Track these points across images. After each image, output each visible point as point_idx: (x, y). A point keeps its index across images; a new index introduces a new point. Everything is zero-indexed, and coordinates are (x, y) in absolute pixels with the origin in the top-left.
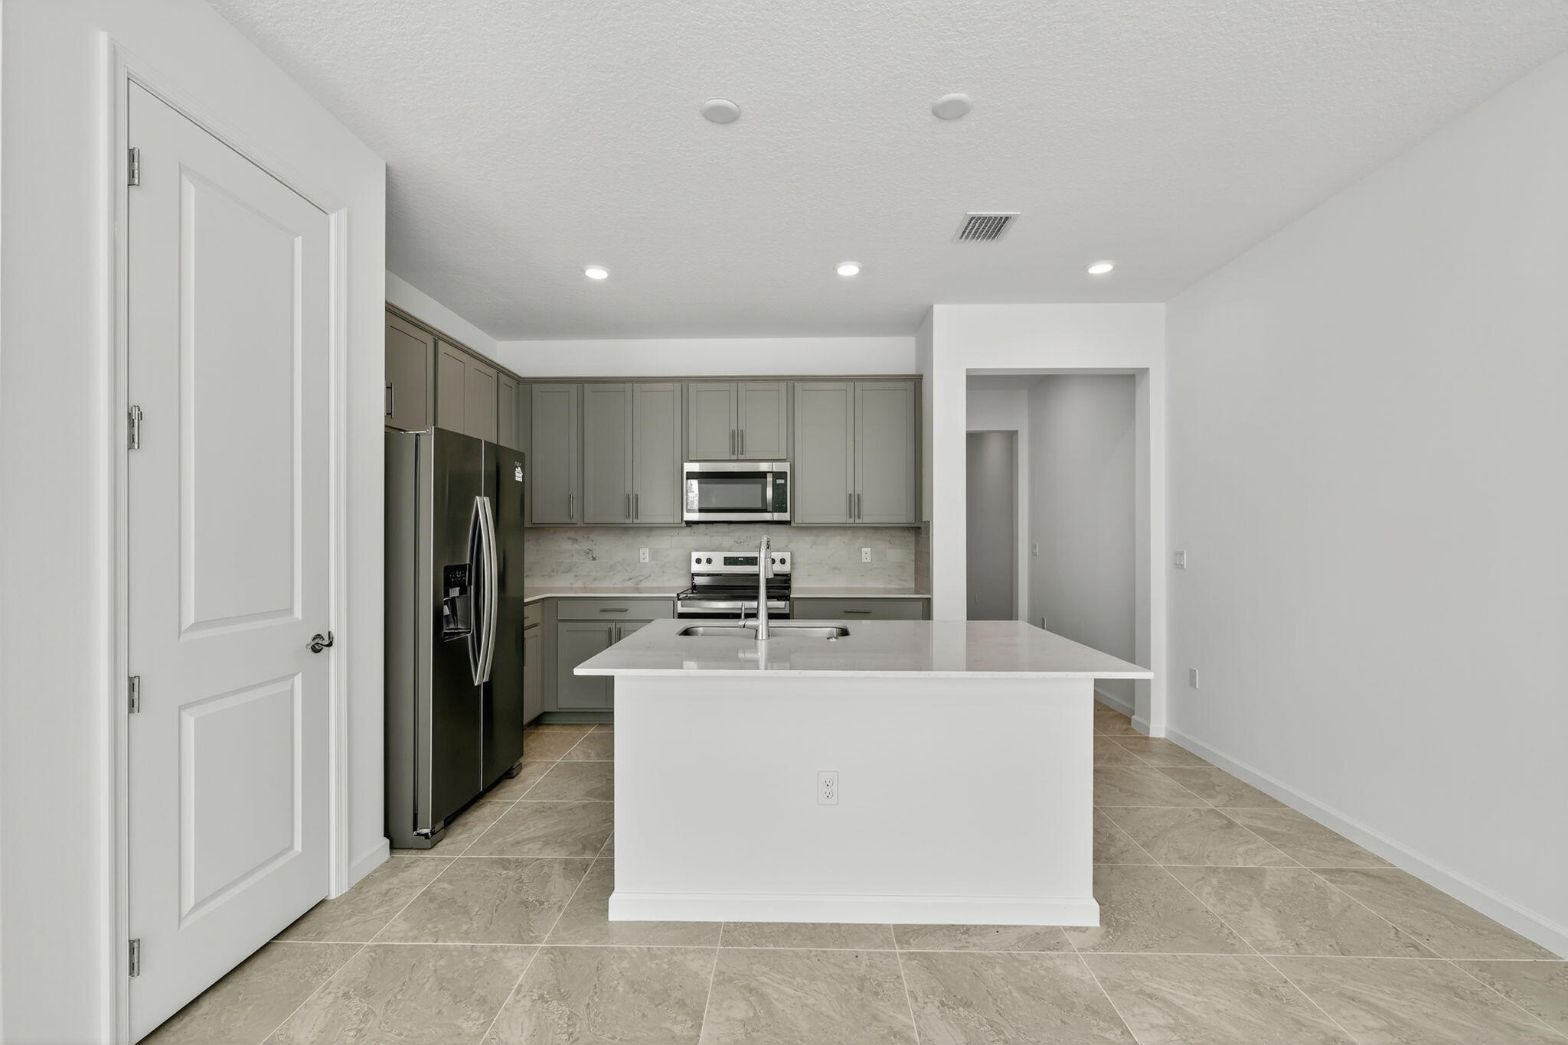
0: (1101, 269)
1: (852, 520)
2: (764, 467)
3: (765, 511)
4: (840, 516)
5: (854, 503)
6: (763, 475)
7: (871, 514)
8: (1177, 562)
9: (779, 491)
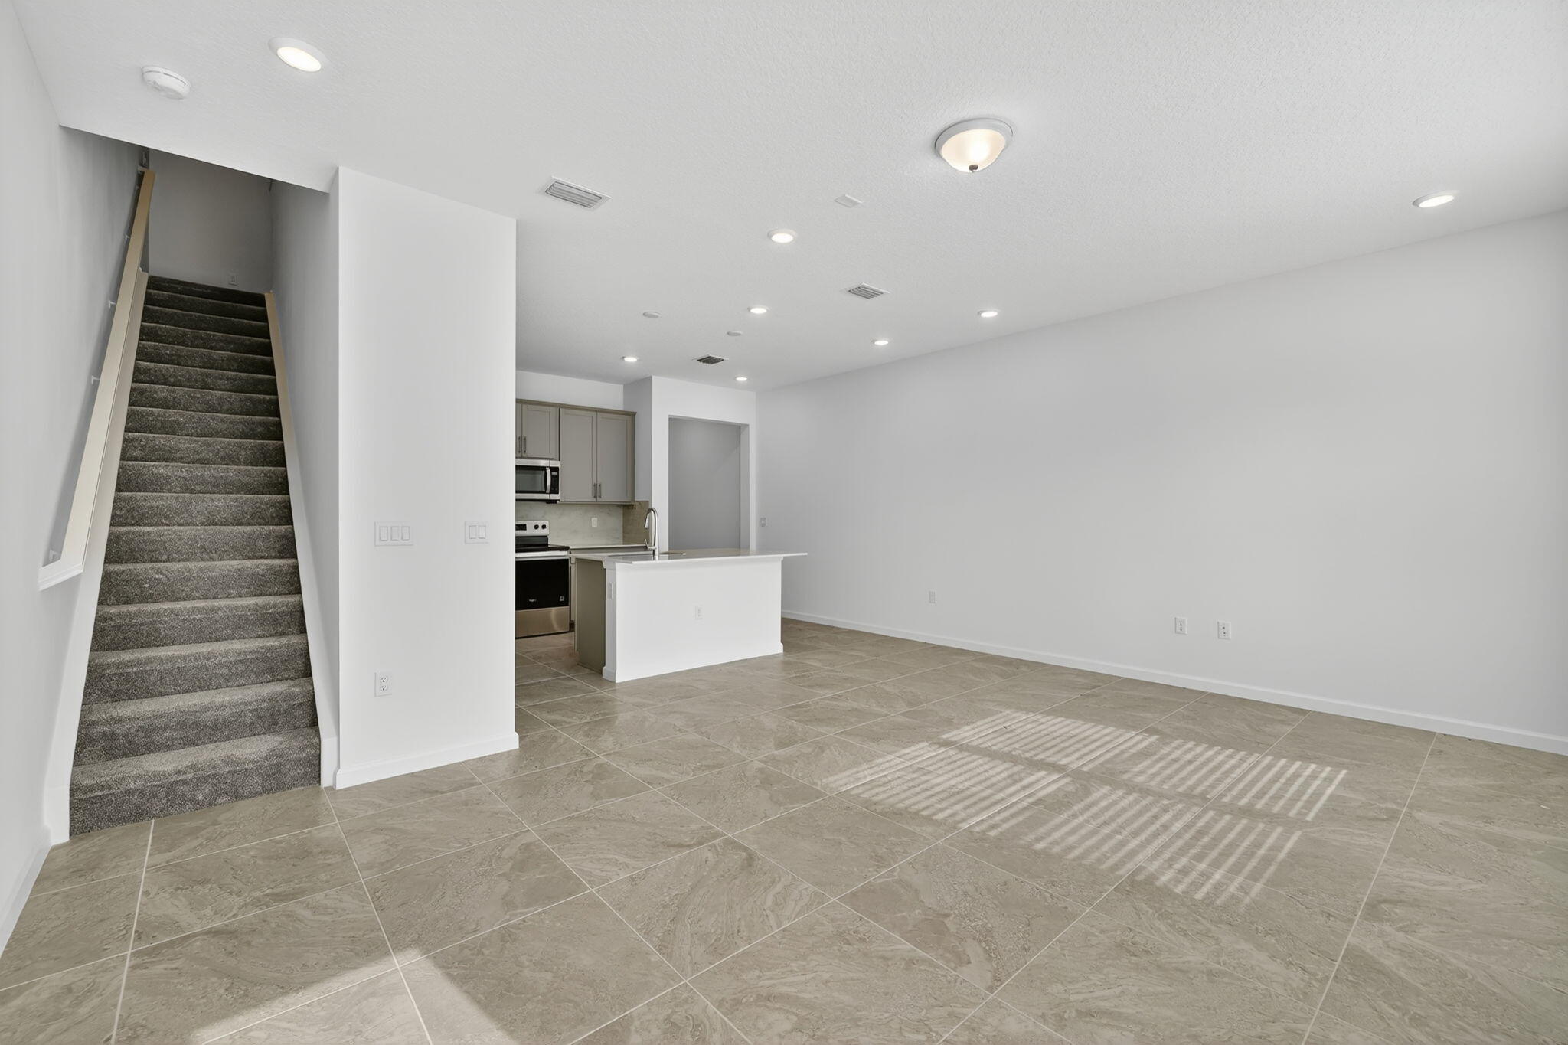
0: (742, 379)
1: (595, 500)
2: (543, 463)
3: (545, 493)
4: (588, 497)
5: (597, 489)
6: (544, 468)
7: (608, 496)
8: (762, 522)
9: (555, 479)
